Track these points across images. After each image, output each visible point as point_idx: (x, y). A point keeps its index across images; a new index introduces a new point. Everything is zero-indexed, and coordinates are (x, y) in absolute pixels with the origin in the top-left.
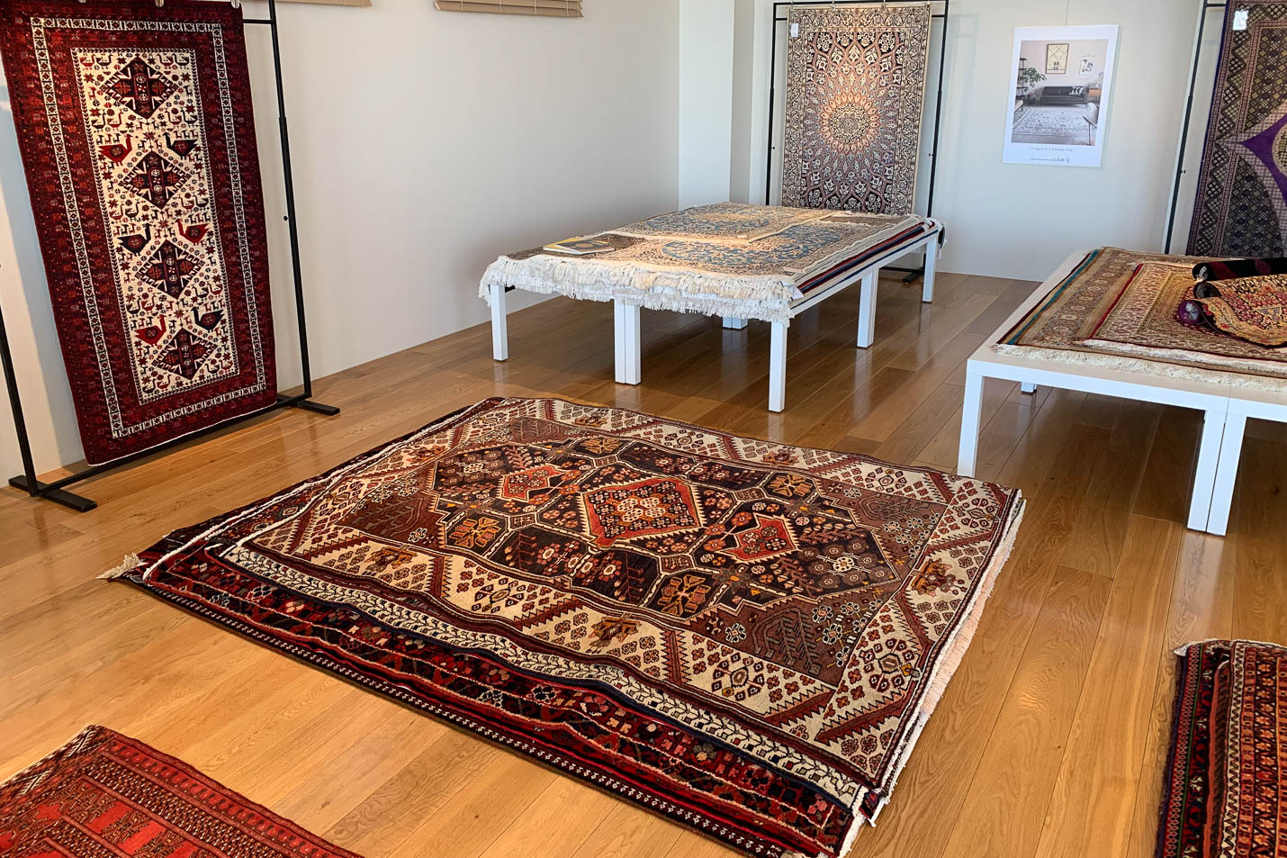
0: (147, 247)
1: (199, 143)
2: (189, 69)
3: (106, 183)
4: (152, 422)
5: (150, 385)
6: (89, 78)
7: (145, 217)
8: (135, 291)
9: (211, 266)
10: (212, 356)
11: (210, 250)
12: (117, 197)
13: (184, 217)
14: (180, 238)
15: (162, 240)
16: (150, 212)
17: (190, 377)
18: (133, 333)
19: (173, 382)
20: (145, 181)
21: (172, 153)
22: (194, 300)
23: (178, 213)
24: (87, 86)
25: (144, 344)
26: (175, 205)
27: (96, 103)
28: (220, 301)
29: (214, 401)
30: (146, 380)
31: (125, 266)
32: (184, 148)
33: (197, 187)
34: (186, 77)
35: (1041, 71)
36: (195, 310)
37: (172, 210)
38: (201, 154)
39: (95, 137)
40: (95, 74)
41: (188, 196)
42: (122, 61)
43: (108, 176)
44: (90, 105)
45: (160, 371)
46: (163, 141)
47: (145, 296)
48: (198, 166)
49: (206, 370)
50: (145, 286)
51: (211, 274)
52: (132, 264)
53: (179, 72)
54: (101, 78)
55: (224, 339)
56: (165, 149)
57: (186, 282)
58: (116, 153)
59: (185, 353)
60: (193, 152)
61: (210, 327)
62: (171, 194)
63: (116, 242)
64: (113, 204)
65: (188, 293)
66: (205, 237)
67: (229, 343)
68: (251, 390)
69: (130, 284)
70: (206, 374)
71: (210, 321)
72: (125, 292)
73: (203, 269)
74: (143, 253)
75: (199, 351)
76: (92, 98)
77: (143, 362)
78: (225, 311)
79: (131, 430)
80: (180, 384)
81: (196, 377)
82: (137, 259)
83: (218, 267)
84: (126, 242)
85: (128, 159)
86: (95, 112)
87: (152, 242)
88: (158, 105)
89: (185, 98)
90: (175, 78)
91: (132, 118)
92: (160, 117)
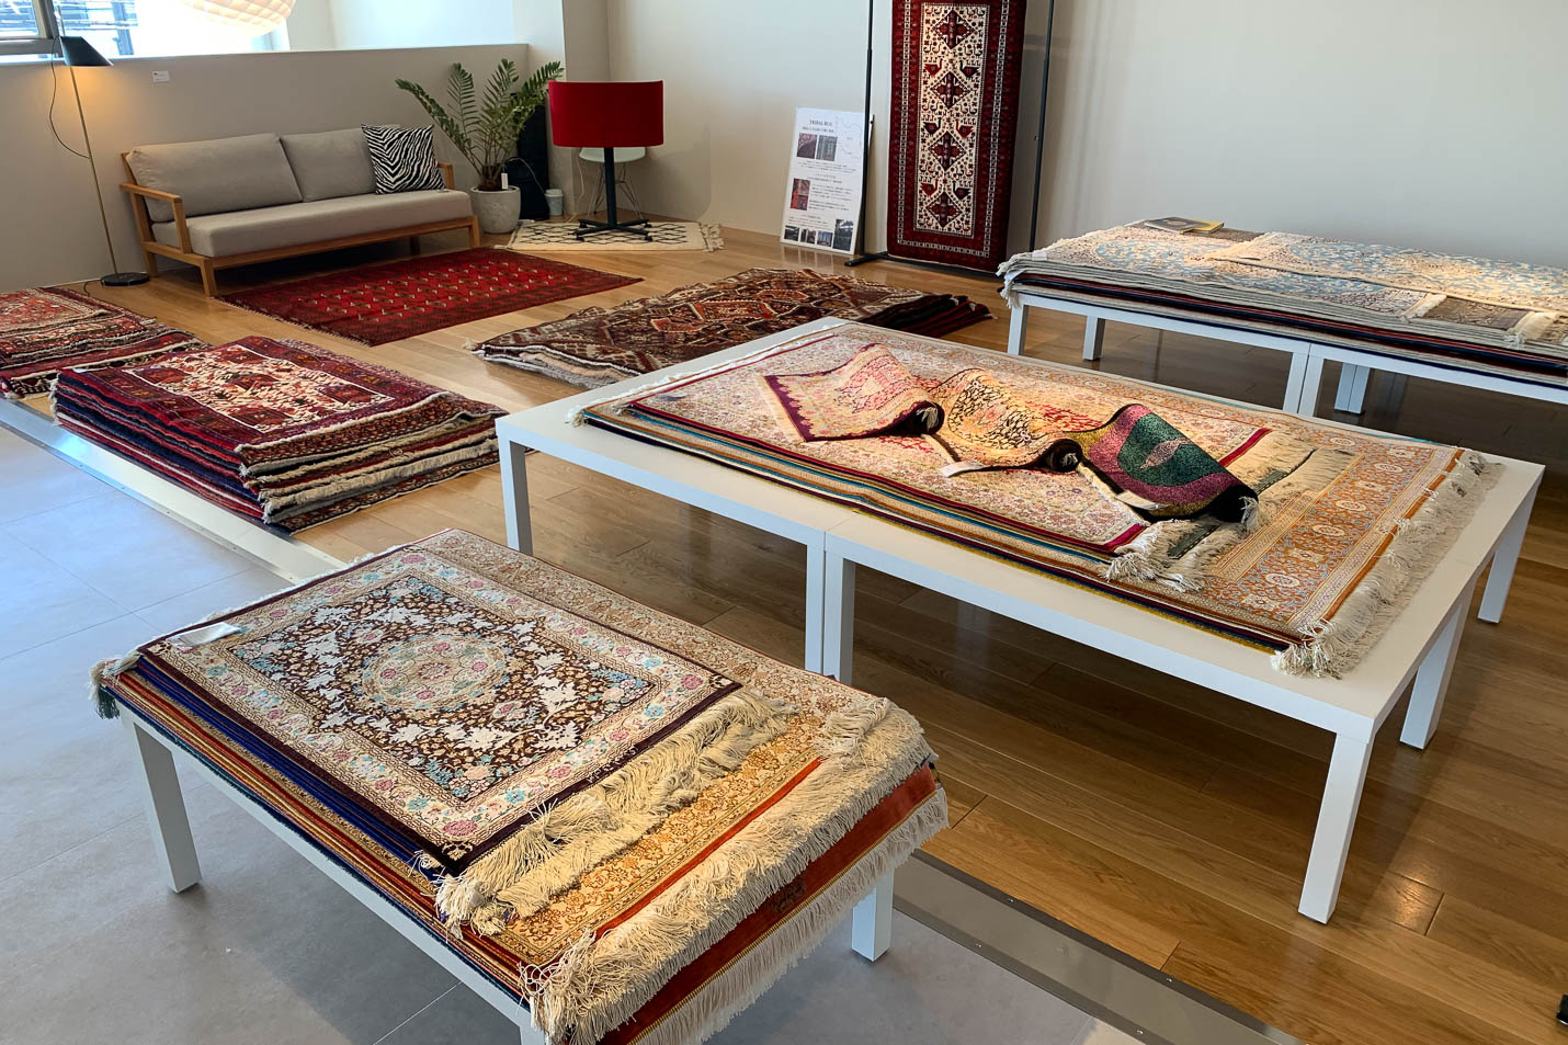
0: (937, 132)
1: (980, 70)
2: (983, 19)
3: (923, 87)
4: (918, 244)
5: (922, 221)
6: (928, 21)
7: (940, 113)
8: (926, 158)
9: (970, 156)
10: (959, 218)
11: (971, 145)
12: (928, 97)
13: (961, 119)
14: (956, 132)
15: (946, 130)
16: (943, 111)
17: (943, 226)
18: (919, 184)
19: (934, 225)
20: (942, 90)
21: (962, 74)
22: (955, 175)
23: (958, 115)
24: (926, 26)
25: (924, 193)
26: (957, 109)
27: (928, 37)
28: (969, 182)
29: (953, 249)
30: (921, 216)
31: (924, 141)
32: (969, 72)
33: (972, 100)
34: (981, 24)
36: (954, 182)
37: (955, 112)
38: (980, 78)
39: (924, 58)
40: (932, 19)
41: (965, 105)
42: (946, 12)
43: (925, 83)
44: (925, 38)
45: (929, 215)
46: (958, 65)
47: (931, 163)
48: (976, 86)
49: (953, 226)
50: (932, 156)
51: (969, 163)
52: (928, 141)
53: (977, 20)
54: (934, 22)
55: (968, 210)
56: (958, 71)
57: (953, 162)
58: (933, 70)
59: (944, 210)
60: (975, 76)
61: (961, 198)
62: (956, 101)
63: (922, 125)
64: (925, 100)
65: (952, 170)
66: (970, 135)
67: (971, 214)
68: (978, 253)
69: (924, 153)
70: (953, 228)
71: (962, 193)
72: (920, 157)
73: (965, 156)
74: (935, 135)
75: (951, 211)
76: (928, 33)
77: (921, 204)
78: (972, 190)
79: (906, 243)
80: (937, 228)
81: (946, 228)
82: (931, 138)
83: (973, 158)
84: (927, 126)
85: (938, 74)
86: (927, 43)
87: (940, 130)
88: (959, 41)
89: (979, 38)
90: (974, 24)
91: (945, 48)
92: (960, 49)
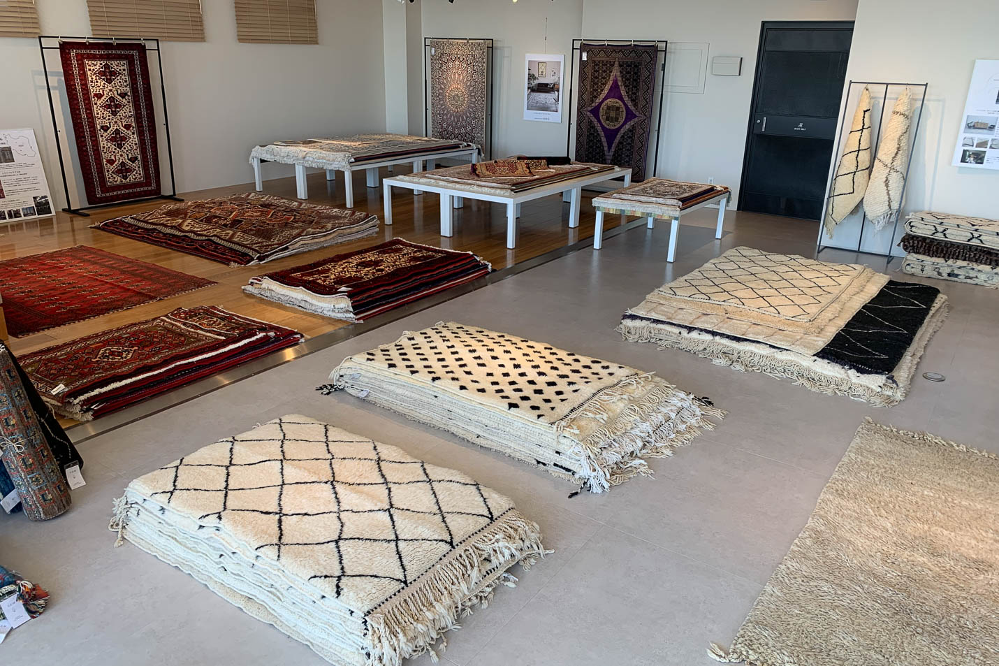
0: (110, 130)
1: (129, 94)
2: (125, 67)
3: (95, 106)
4: (111, 194)
5: (111, 180)
6: (90, 70)
7: (109, 119)
8: (105, 145)
9: (134, 139)
10: (134, 173)
11: (133, 133)
12: (99, 111)
13: (123, 121)
14: (122, 128)
15: (115, 128)
16: (111, 118)
17: (126, 179)
18: (104, 160)
19: (119, 180)
20: (108, 107)
21: (119, 97)
22: (127, 151)
23: (121, 119)
24: (89, 73)
25: (108, 165)
26: (120, 116)
27: (92, 78)
28: (137, 152)
29: (135, 190)
30: (109, 178)
31: (102, 136)
32: (123, 95)
33: (128, 110)
34: (124, 70)
35: (536, 75)
36: (127, 155)
37: (119, 118)
38: (130, 98)
39: (92, 90)
40: (92, 68)
41: (125, 113)
42: (101, 64)
43: (96, 104)
44: (90, 79)
45: (115, 176)
46: (115, 92)
47: (109, 147)
48: (129, 102)
49: (132, 178)
50: (109, 144)
51: (134, 142)
52: (104, 135)
53: (122, 68)
54: (94, 70)
55: (139, 167)
56: (116, 95)
57: (124, 144)
58: (99, 96)
59: (124, 170)
60: (127, 97)
61: (133, 162)
62: (118, 112)
63: (99, 127)
64: (98, 114)
65: (125, 148)
66: (131, 128)
67: (141, 169)
68: (150, 188)
69: (103, 142)
70: (132, 179)
71: (133, 160)
72: (102, 145)
73: (131, 140)
74: (108, 132)
75: (129, 170)
76: (90, 77)
77: (108, 171)
78: (139, 156)
79: (104, 195)
80: (122, 181)
81: (128, 180)
82: (106, 134)
83: (136, 140)
84: (102, 127)
85: (103, 98)
86: (92, 82)
87: (111, 128)
88: (114, 79)
89: (125, 77)
90: (120, 70)
91: (104, 84)
92: (115, 84)
